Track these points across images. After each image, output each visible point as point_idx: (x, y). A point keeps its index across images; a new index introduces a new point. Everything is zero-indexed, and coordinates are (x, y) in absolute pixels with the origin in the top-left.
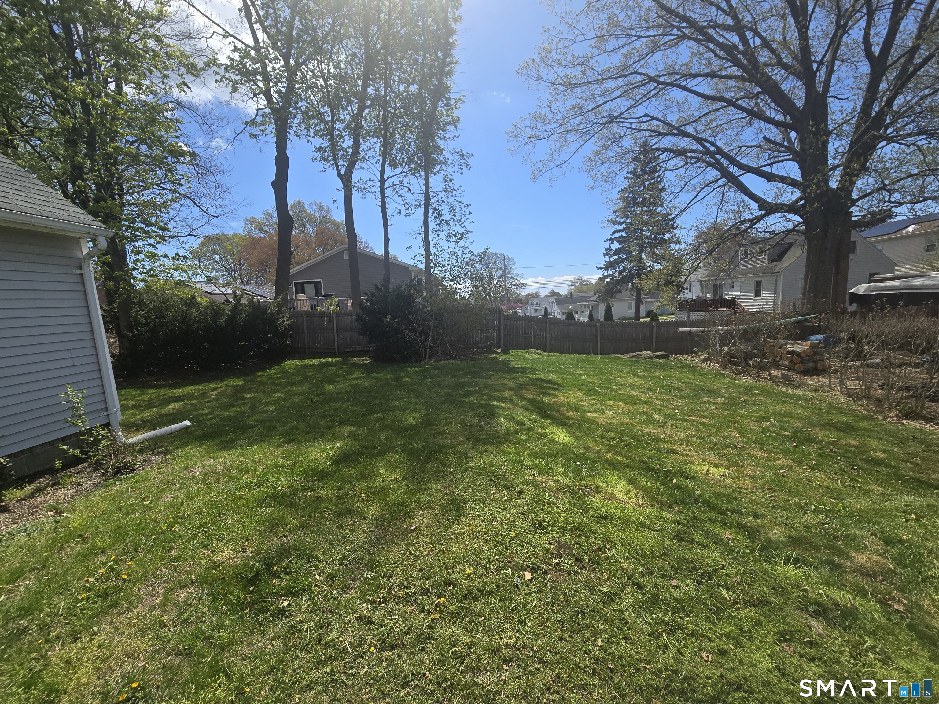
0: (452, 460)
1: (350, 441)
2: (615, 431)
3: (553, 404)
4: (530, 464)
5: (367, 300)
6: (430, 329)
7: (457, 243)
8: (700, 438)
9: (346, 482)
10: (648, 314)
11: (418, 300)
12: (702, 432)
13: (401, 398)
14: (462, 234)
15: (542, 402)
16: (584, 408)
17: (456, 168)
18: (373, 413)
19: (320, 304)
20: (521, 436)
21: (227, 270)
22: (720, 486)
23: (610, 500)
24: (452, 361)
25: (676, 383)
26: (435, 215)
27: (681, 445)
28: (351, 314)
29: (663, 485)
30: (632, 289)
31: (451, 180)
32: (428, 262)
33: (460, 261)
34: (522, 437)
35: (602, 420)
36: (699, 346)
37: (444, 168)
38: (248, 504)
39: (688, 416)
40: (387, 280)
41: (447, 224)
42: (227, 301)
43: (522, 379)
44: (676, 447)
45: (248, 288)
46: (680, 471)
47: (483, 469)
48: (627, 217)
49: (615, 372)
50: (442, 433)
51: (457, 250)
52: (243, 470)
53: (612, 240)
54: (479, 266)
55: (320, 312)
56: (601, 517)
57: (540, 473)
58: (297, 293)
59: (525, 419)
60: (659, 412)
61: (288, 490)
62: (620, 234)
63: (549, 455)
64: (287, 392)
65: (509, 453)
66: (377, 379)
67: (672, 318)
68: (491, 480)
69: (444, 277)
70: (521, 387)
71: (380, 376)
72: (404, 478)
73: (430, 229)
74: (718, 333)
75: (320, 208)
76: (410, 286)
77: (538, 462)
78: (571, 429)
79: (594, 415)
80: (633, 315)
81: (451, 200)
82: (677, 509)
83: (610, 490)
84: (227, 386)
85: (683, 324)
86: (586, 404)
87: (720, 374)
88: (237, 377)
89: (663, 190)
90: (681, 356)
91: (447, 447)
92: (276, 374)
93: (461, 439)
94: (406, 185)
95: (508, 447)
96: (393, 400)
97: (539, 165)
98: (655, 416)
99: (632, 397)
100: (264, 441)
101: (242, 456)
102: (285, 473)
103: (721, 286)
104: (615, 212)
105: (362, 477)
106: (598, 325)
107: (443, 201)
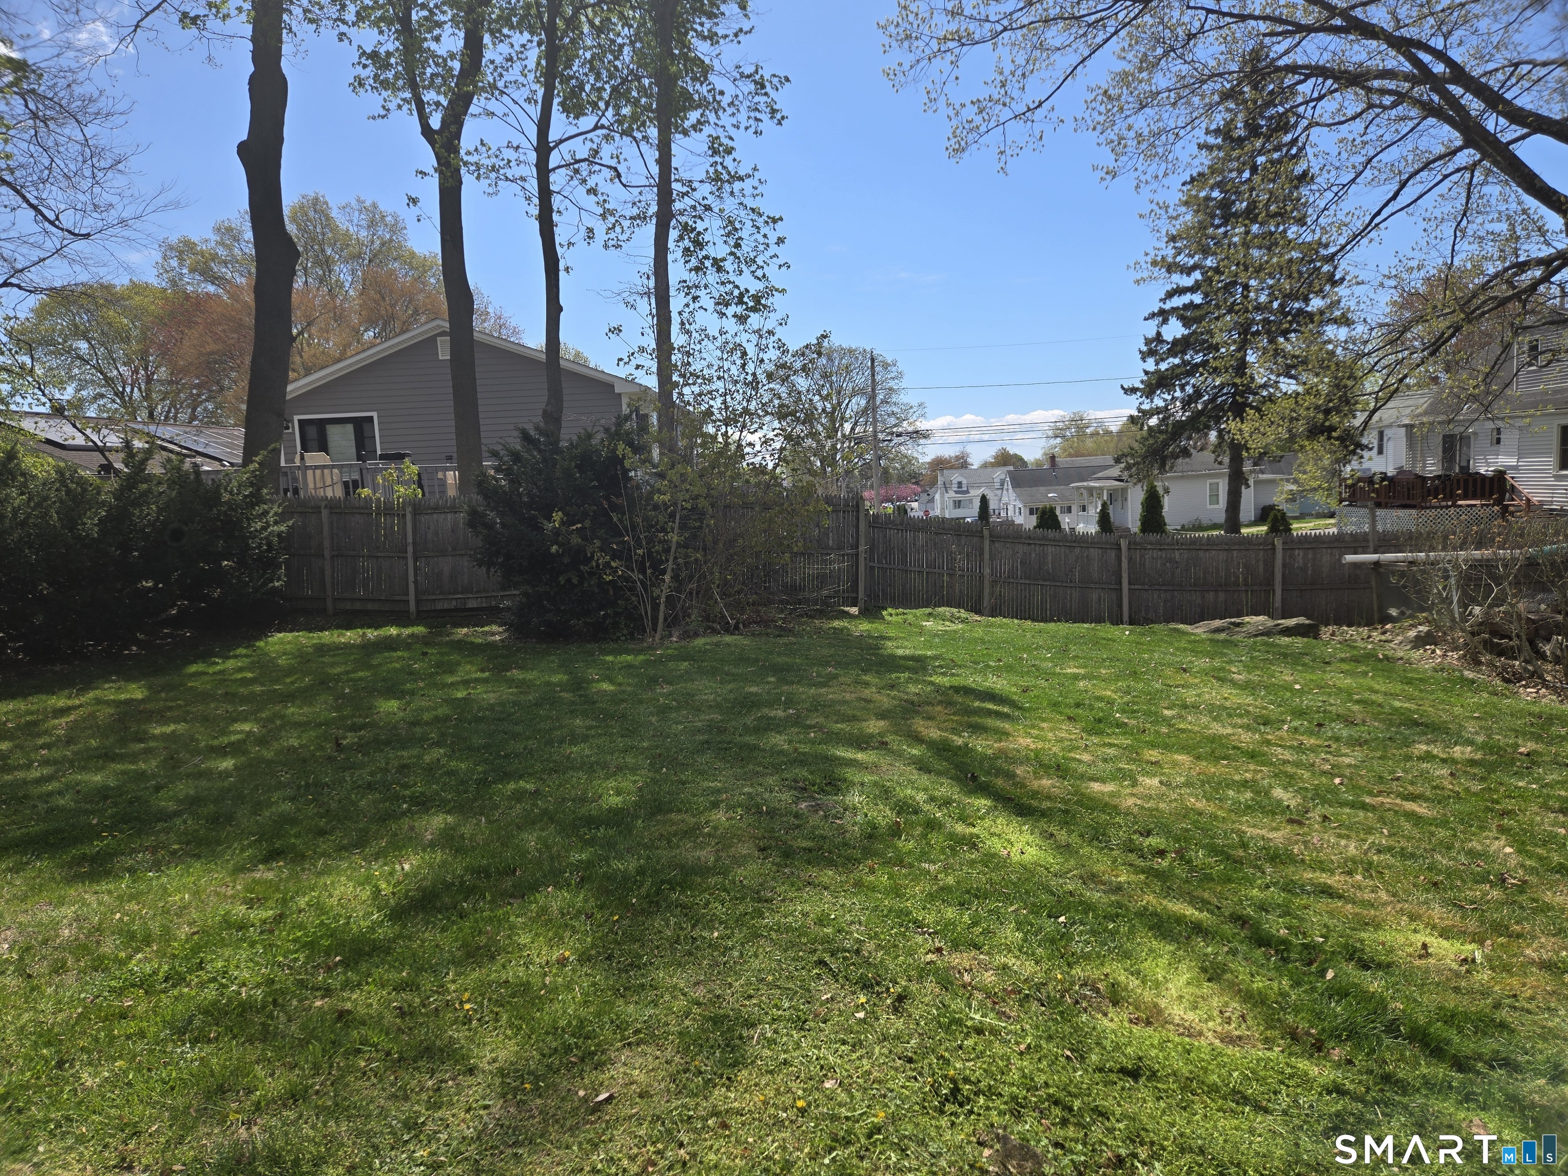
0: (719, 909)
1: (439, 856)
2: (1165, 830)
3: (996, 757)
4: (930, 919)
5: (498, 470)
6: (667, 551)
7: (742, 319)
8: (1403, 854)
9: (421, 969)
10: (1265, 514)
11: (638, 475)
12: (1409, 839)
13: (585, 739)
14: (757, 298)
15: (966, 750)
16: (1081, 769)
17: (742, 117)
18: (506, 776)
19: (368, 478)
20: (906, 845)
21: (109, 381)
22: (1457, 990)
23: (1148, 1023)
24: (728, 639)
25: (1336, 705)
26: (687, 243)
27: (1350, 873)
28: (453, 509)
29: (1297, 984)
30: (1219, 445)
31: (729, 151)
32: (665, 371)
33: (750, 368)
34: (911, 845)
35: (1130, 801)
36: (1403, 601)
37: (712, 117)
38: (142, 1034)
39: (1370, 793)
40: (553, 417)
41: (720, 269)
42: (107, 468)
43: (913, 689)
44: (1335, 880)
45: (166, 432)
46: (1346, 946)
47: (802, 931)
48: (1206, 252)
49: (1169, 672)
50: (691, 832)
51: (743, 338)
52: (132, 936)
53: (1163, 315)
54: (802, 383)
55: (368, 500)
56: (1123, 1071)
57: (955, 946)
58: (305, 448)
59: (921, 797)
60: (1289, 781)
61: (259, 993)
62: (1186, 299)
63: (980, 895)
64: (270, 720)
65: (873, 889)
66: (521, 685)
67: (1328, 527)
68: (821, 963)
69: (709, 413)
70: (911, 708)
71: (529, 676)
72: (584, 958)
73: (673, 280)
74: (1456, 566)
75: (375, 218)
76: (615, 434)
77: (950, 913)
78: (1043, 824)
79: (1109, 788)
80: (1221, 518)
81: (730, 205)
82: (1337, 1053)
83: (1148, 996)
84: (99, 701)
85: (1357, 543)
86: (1086, 757)
87: (1463, 679)
88: (129, 679)
89: (1305, 178)
90: (1351, 631)
91: (704, 871)
92: (241, 669)
93: (744, 849)
94: (607, 161)
95: (872, 871)
96: (562, 741)
97: (970, 112)
98: (1278, 793)
99: (1214, 739)
100: (198, 857)
101: (131, 898)
102: (252, 944)
103: (1465, 439)
104: (1173, 239)
105: (469, 955)
106: (1124, 543)
107: (708, 208)
